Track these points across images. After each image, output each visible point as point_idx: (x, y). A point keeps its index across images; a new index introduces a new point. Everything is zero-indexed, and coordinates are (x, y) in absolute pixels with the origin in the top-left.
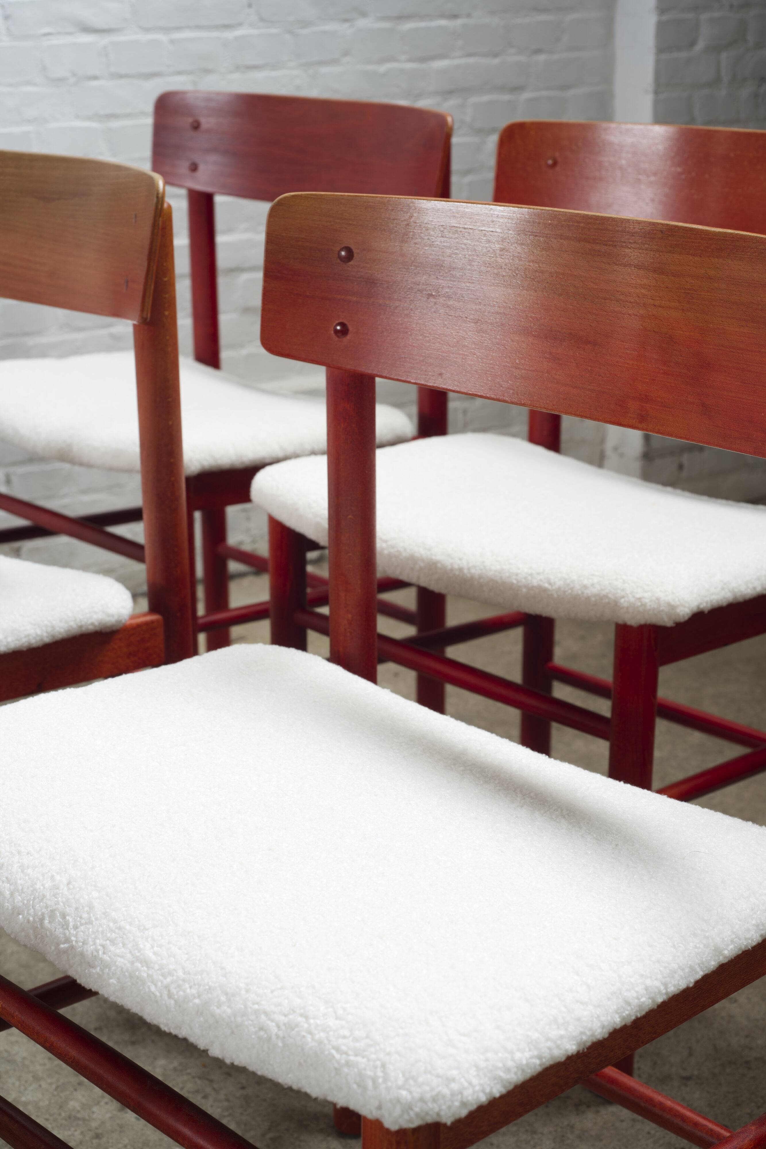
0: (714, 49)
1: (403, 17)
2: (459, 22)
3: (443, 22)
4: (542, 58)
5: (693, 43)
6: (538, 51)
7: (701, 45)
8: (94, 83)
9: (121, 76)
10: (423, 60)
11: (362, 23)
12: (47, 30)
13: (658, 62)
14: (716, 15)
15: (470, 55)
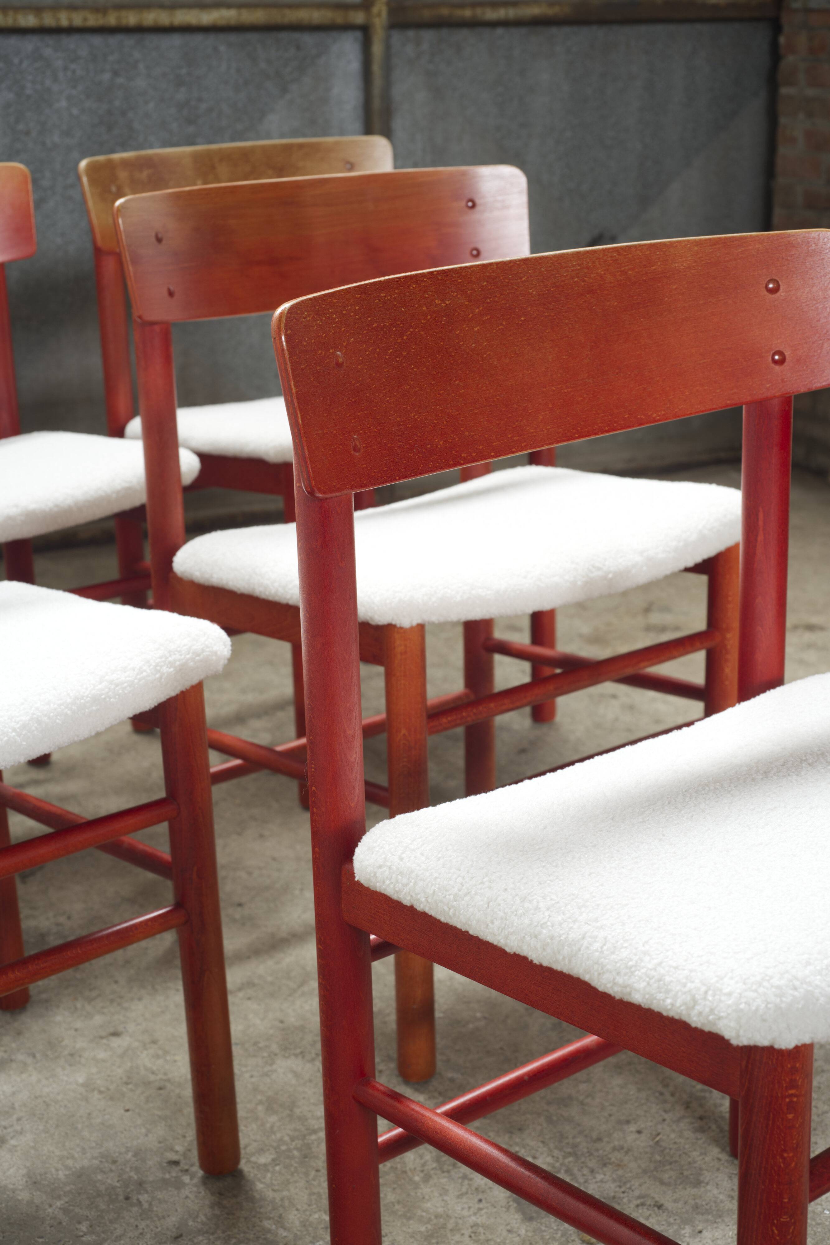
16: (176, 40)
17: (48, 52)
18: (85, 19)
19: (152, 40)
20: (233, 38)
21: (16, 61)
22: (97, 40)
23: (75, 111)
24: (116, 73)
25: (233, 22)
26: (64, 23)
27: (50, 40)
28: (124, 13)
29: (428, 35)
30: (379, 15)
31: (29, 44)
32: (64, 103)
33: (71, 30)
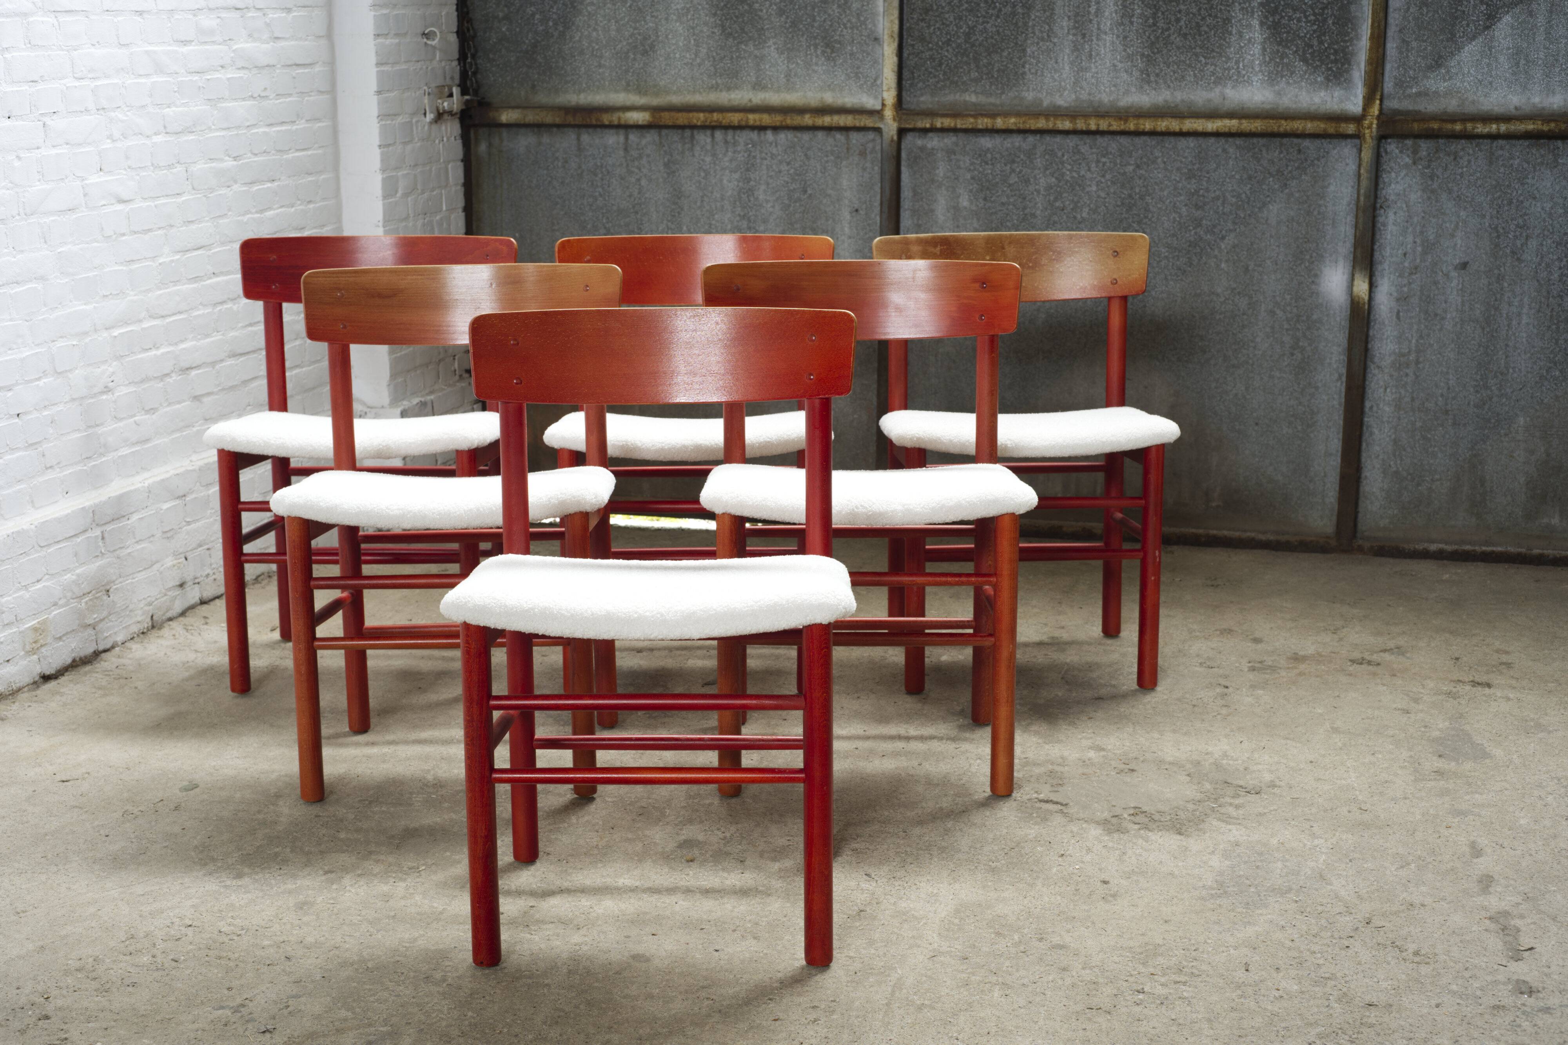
0: (406, 195)
1: (252, 183)
2: (276, 184)
3: (269, 185)
4: (311, 206)
5: (396, 192)
6: (310, 202)
7: (399, 194)
8: (124, 238)
9: (135, 233)
10: (261, 211)
11: (236, 187)
12: (103, 202)
13: (384, 205)
14: (405, 172)
15: (282, 207)
16: (1191, 142)
17: (1084, 149)
18: (1110, 125)
19: (1169, 142)
20: (1239, 141)
21: (1060, 154)
22: (1124, 140)
23: (1103, 195)
24: (1138, 167)
25: (1234, 130)
26: (1093, 127)
27: (1088, 140)
28: (1141, 121)
29: (1425, 146)
30: (1370, 127)
31: (1071, 142)
32: (1094, 188)
33: (1098, 133)
